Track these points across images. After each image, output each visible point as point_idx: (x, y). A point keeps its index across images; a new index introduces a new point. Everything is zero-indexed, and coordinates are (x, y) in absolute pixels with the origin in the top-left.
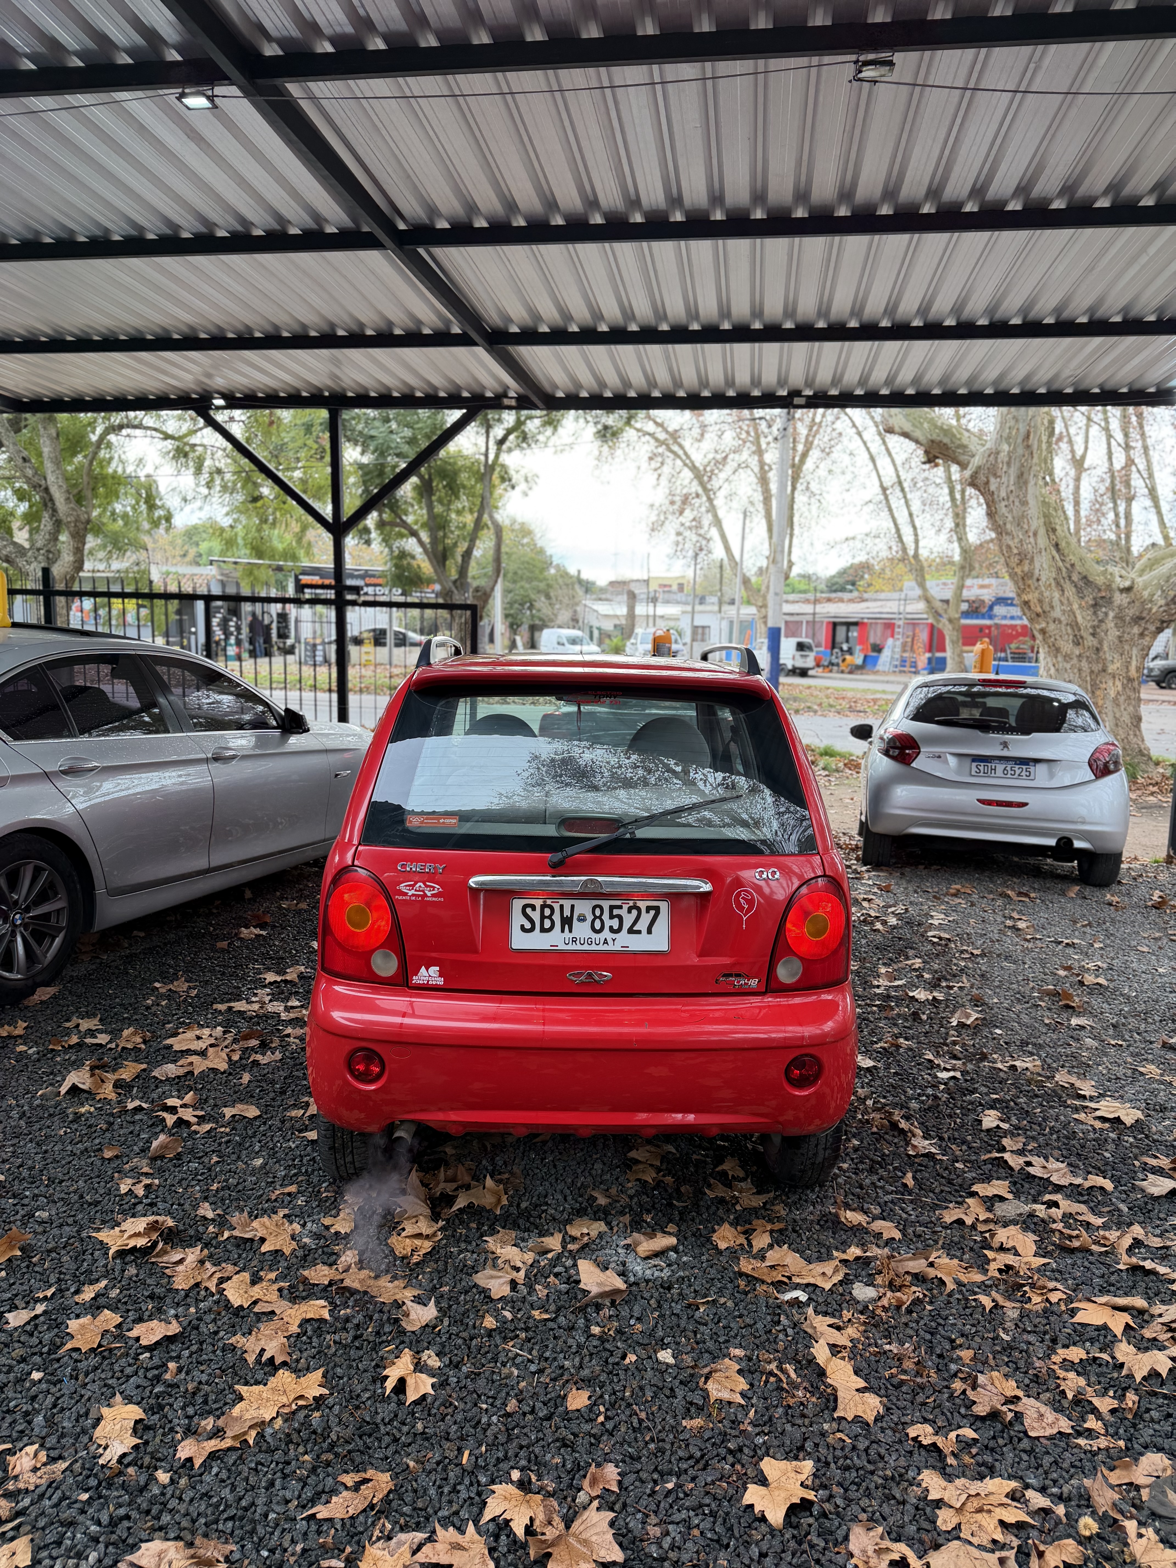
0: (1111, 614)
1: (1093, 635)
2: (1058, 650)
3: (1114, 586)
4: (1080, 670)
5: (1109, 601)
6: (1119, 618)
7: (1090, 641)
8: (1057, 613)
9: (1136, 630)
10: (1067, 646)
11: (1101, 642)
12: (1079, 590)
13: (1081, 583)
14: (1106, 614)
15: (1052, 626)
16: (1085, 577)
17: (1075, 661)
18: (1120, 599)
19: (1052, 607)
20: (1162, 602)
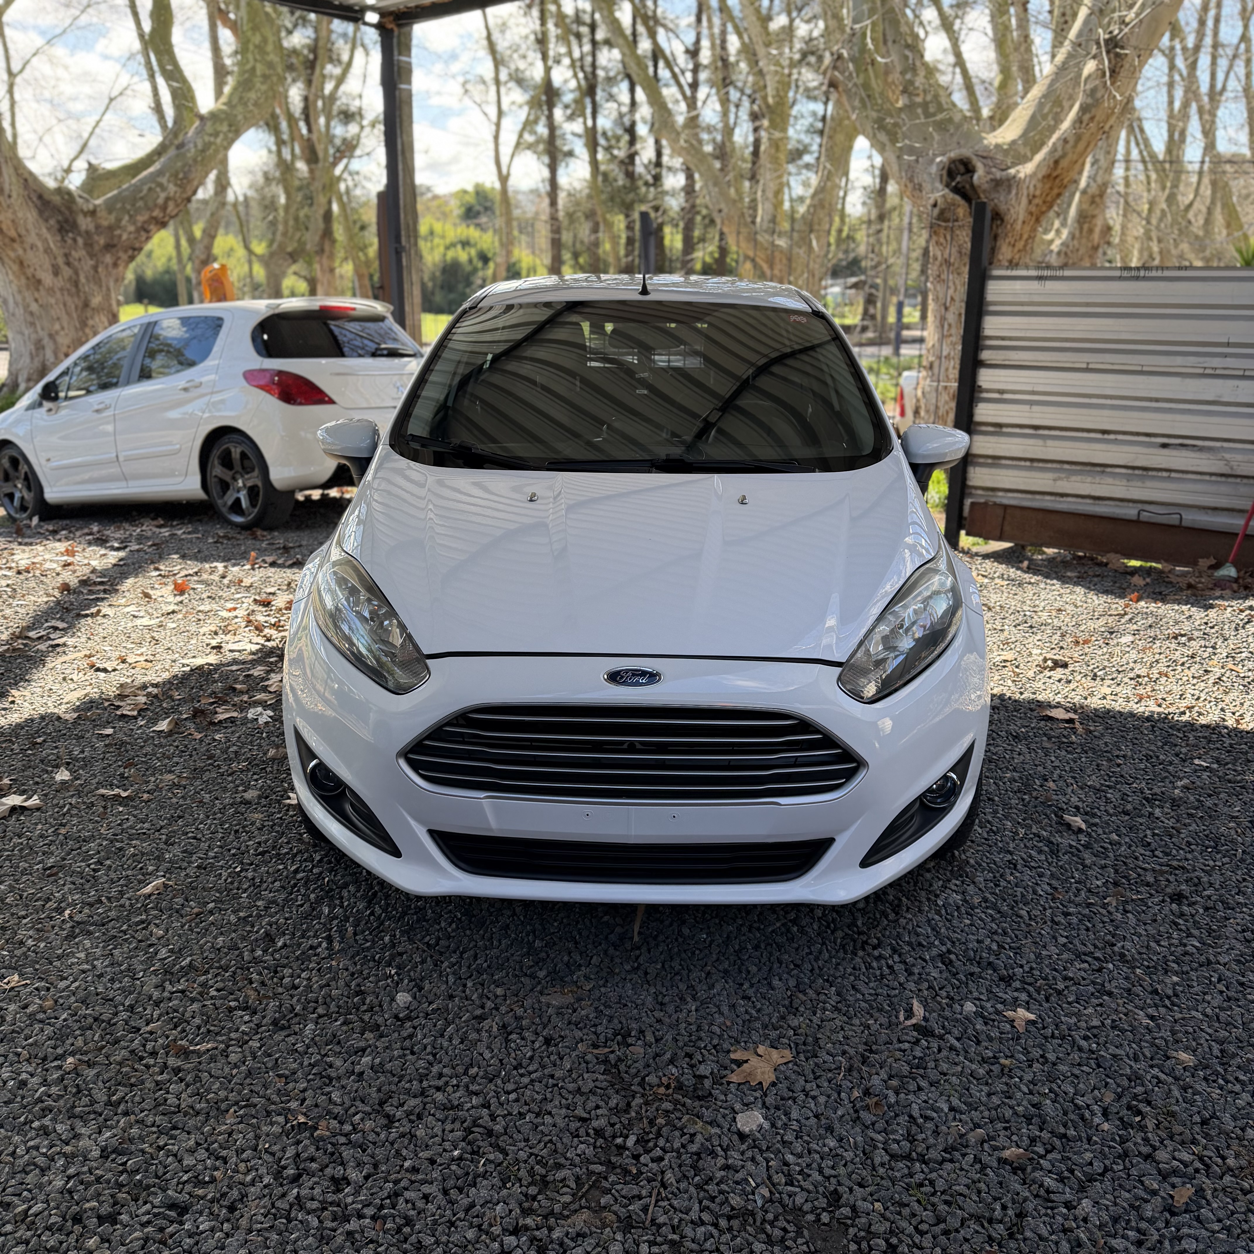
0: (80, 241)
1: (68, 264)
2: (39, 282)
3: (74, 208)
4: (65, 305)
5: (74, 226)
6: (89, 245)
7: (67, 272)
8: (32, 238)
9: (108, 259)
10: (47, 279)
11: (76, 273)
12: (41, 213)
13: (38, 203)
14: (75, 240)
15: (30, 254)
16: (40, 197)
17: (58, 294)
18: (84, 223)
19: (27, 230)
20: (132, 228)
